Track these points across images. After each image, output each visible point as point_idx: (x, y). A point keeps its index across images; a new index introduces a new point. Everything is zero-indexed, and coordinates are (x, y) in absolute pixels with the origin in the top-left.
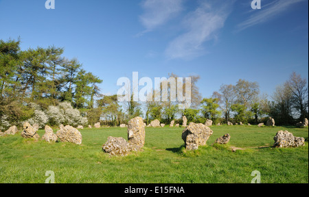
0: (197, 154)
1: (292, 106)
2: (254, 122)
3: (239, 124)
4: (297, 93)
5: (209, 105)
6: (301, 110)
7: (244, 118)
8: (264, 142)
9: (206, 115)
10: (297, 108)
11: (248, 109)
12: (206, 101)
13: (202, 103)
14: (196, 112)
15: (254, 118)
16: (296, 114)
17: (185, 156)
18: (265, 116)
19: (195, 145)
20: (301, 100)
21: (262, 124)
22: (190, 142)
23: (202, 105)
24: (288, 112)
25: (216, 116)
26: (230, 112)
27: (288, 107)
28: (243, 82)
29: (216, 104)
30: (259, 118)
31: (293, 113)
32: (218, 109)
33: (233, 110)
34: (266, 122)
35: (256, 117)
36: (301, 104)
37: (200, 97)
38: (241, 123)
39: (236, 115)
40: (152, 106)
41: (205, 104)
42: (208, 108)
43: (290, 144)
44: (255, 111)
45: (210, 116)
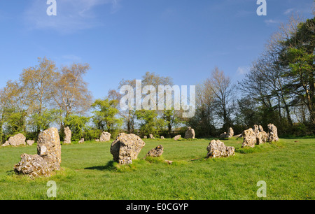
0: (133, 168)
1: (214, 112)
2: (168, 134)
3: (148, 137)
4: (220, 95)
5: (104, 109)
6: (225, 117)
7: (154, 128)
8: (193, 155)
9: (100, 126)
10: (220, 114)
11: (159, 117)
12: (99, 103)
13: (93, 106)
14: (85, 120)
15: (167, 128)
16: (218, 123)
17: (119, 171)
18: (182, 125)
19: (129, 158)
20: (224, 105)
21: (179, 137)
22: (123, 155)
23: (92, 110)
24: (209, 120)
25: (115, 126)
26: (135, 120)
27: (209, 114)
28: (152, 76)
29: (113, 109)
30: (173, 128)
31: (215, 121)
32: (117, 117)
33: (138, 118)
34: (183, 134)
35: (170, 127)
36: (224, 109)
37: (89, 97)
38: (151, 136)
39: (142, 125)
40: (10, 112)
41: (98, 109)
42: (103, 114)
43: (222, 154)
44: (168, 118)
45: (106, 127)
